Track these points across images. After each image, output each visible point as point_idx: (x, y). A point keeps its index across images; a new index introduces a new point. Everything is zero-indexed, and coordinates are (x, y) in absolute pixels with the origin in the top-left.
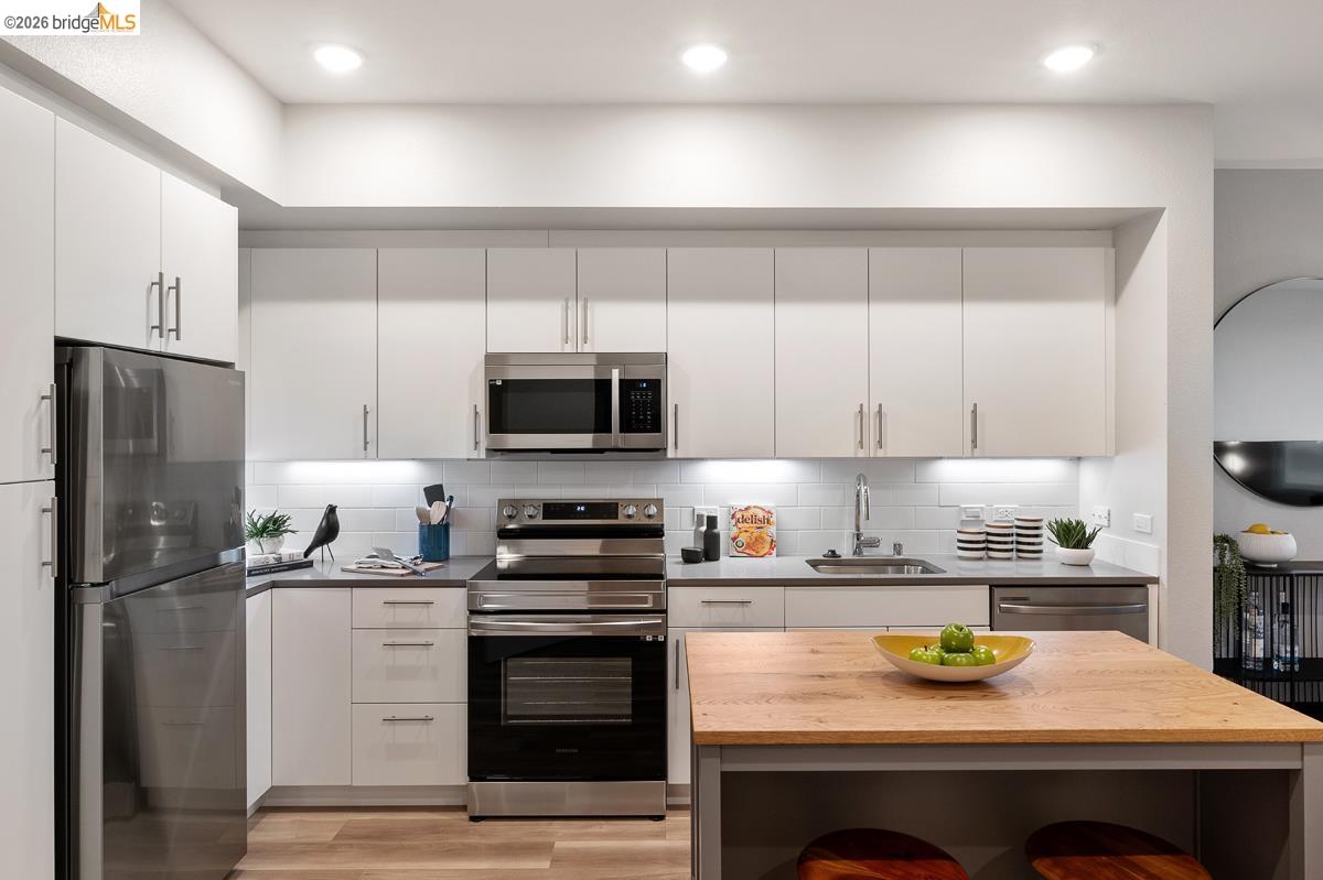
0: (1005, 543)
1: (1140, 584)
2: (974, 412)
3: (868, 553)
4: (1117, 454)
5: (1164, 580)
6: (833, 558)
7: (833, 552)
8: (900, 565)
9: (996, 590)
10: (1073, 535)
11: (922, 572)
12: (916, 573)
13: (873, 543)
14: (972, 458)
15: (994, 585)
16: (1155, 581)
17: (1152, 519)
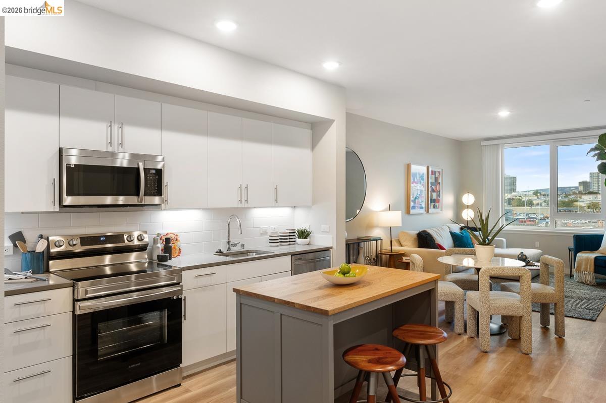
0: (287, 239)
1: (327, 250)
2: (276, 188)
3: (234, 249)
4: (313, 205)
5: (335, 247)
6: (220, 252)
7: (220, 250)
8: (247, 253)
9: (293, 257)
10: (304, 234)
11: (256, 255)
12: (254, 255)
13: (235, 245)
14: (275, 207)
15: (293, 255)
16: (331, 248)
17: (329, 227)
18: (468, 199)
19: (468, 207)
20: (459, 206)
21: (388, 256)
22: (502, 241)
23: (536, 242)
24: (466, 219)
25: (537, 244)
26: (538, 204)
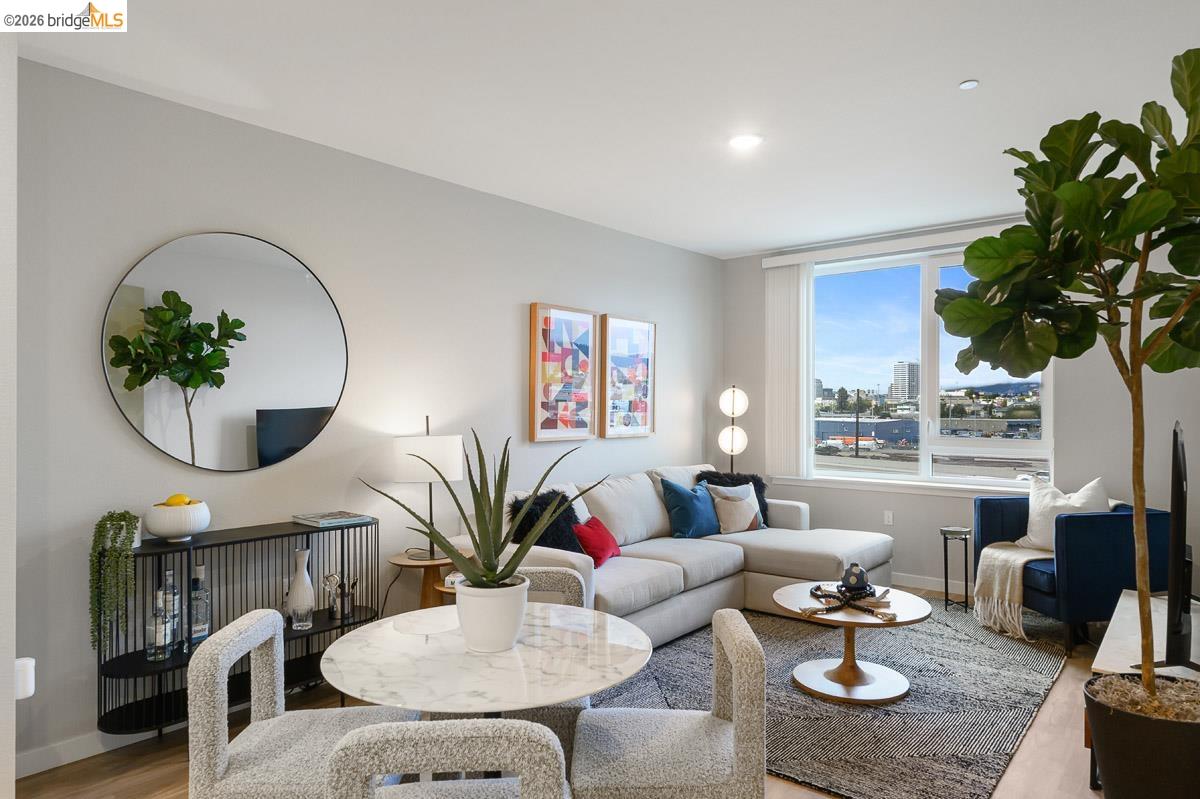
18: (734, 402)
19: (733, 421)
20: (711, 420)
21: (423, 569)
22: (798, 508)
23: (886, 512)
24: (729, 452)
25: (888, 518)
26: (973, 413)
